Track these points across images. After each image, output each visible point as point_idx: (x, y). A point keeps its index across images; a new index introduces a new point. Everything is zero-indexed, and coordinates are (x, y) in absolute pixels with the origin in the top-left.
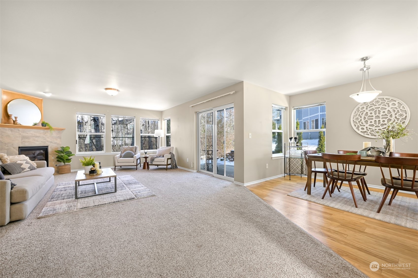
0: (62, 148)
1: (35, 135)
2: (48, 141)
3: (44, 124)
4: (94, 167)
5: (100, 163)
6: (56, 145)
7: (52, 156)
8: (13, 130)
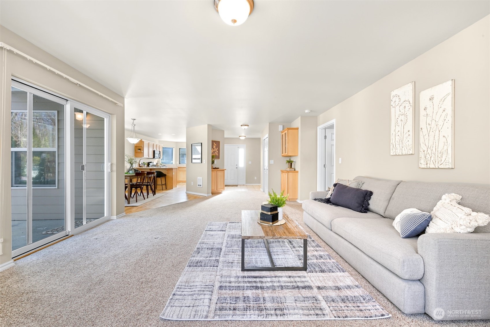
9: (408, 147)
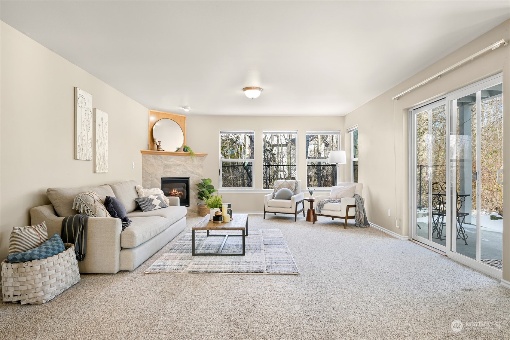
0: (204, 180)
1: (176, 163)
2: (189, 171)
3: (185, 149)
4: (221, 211)
5: (229, 206)
6: (198, 176)
7: (193, 191)
8: (157, 157)
9: (90, 153)
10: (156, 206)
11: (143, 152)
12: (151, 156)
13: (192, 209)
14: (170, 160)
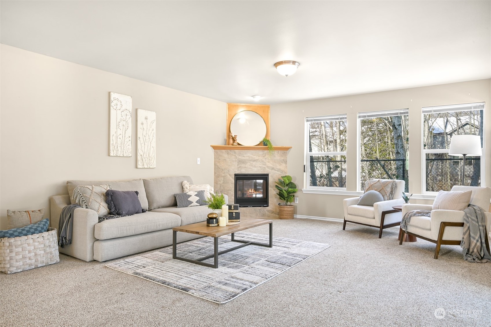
1: (252, 158)
2: (268, 167)
3: (265, 143)
6: (280, 173)
7: (274, 189)
8: (230, 152)
9: (128, 150)
10: (192, 202)
11: (214, 148)
12: (224, 151)
13: (272, 209)
14: (245, 155)
